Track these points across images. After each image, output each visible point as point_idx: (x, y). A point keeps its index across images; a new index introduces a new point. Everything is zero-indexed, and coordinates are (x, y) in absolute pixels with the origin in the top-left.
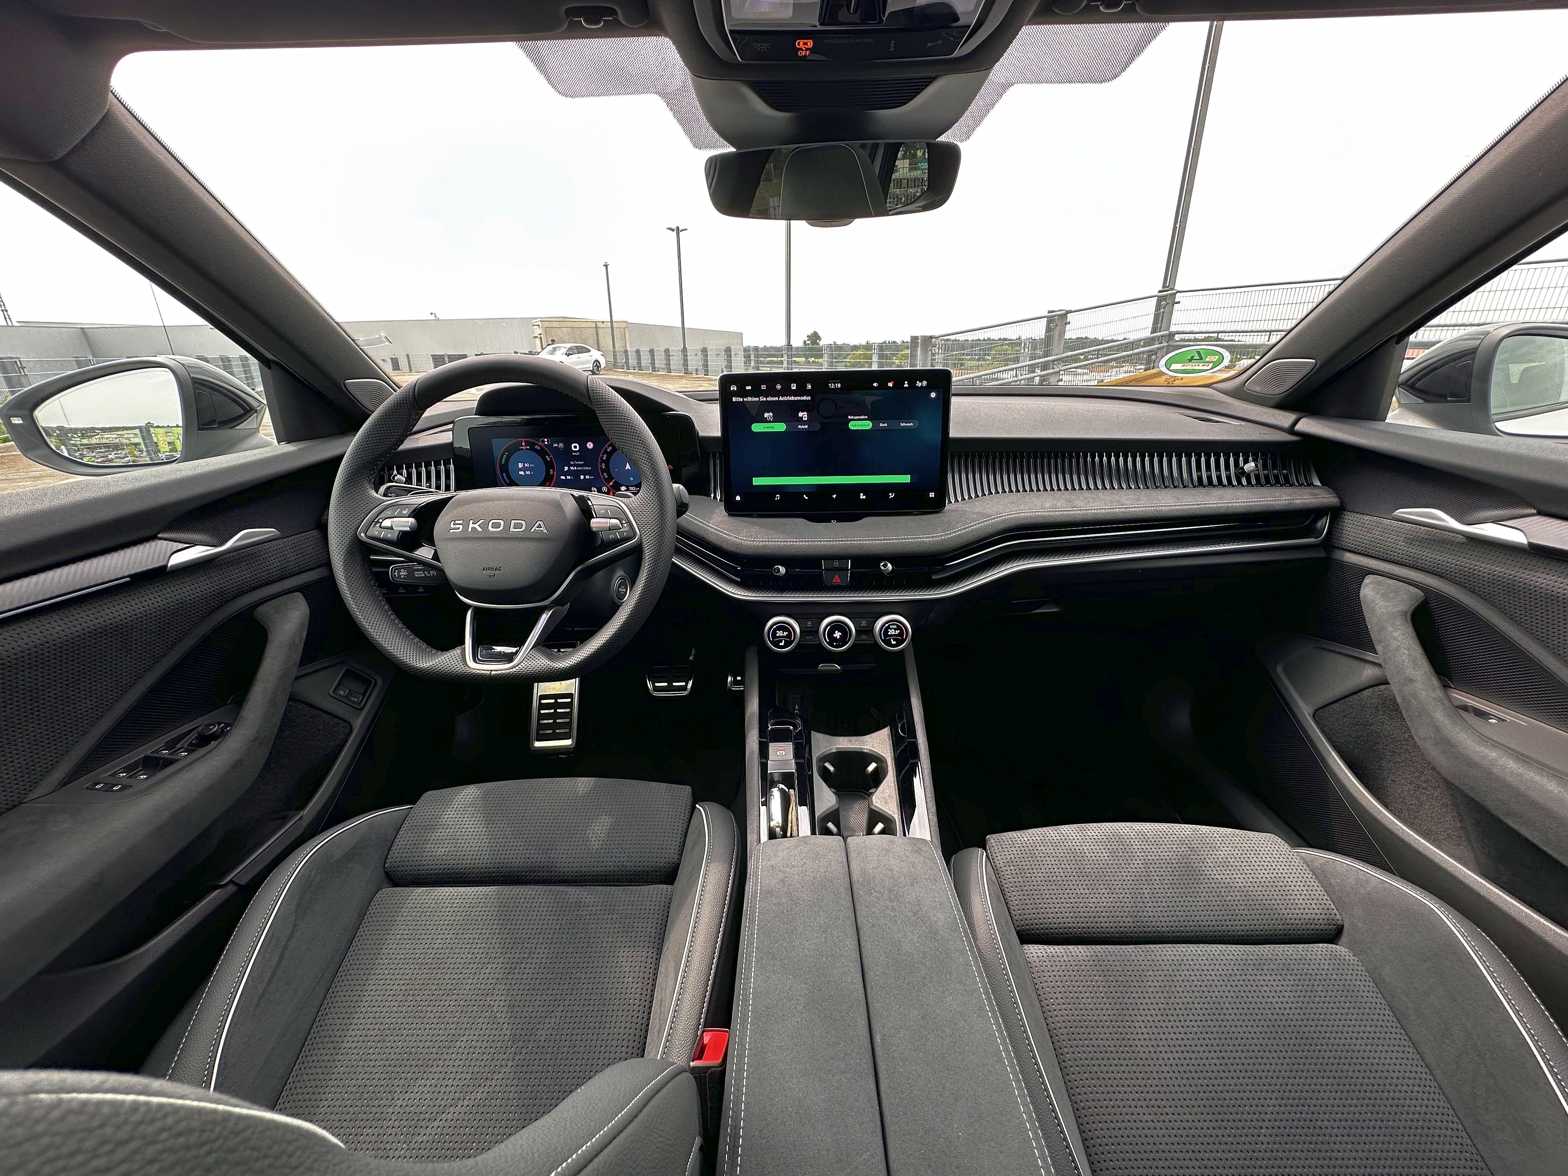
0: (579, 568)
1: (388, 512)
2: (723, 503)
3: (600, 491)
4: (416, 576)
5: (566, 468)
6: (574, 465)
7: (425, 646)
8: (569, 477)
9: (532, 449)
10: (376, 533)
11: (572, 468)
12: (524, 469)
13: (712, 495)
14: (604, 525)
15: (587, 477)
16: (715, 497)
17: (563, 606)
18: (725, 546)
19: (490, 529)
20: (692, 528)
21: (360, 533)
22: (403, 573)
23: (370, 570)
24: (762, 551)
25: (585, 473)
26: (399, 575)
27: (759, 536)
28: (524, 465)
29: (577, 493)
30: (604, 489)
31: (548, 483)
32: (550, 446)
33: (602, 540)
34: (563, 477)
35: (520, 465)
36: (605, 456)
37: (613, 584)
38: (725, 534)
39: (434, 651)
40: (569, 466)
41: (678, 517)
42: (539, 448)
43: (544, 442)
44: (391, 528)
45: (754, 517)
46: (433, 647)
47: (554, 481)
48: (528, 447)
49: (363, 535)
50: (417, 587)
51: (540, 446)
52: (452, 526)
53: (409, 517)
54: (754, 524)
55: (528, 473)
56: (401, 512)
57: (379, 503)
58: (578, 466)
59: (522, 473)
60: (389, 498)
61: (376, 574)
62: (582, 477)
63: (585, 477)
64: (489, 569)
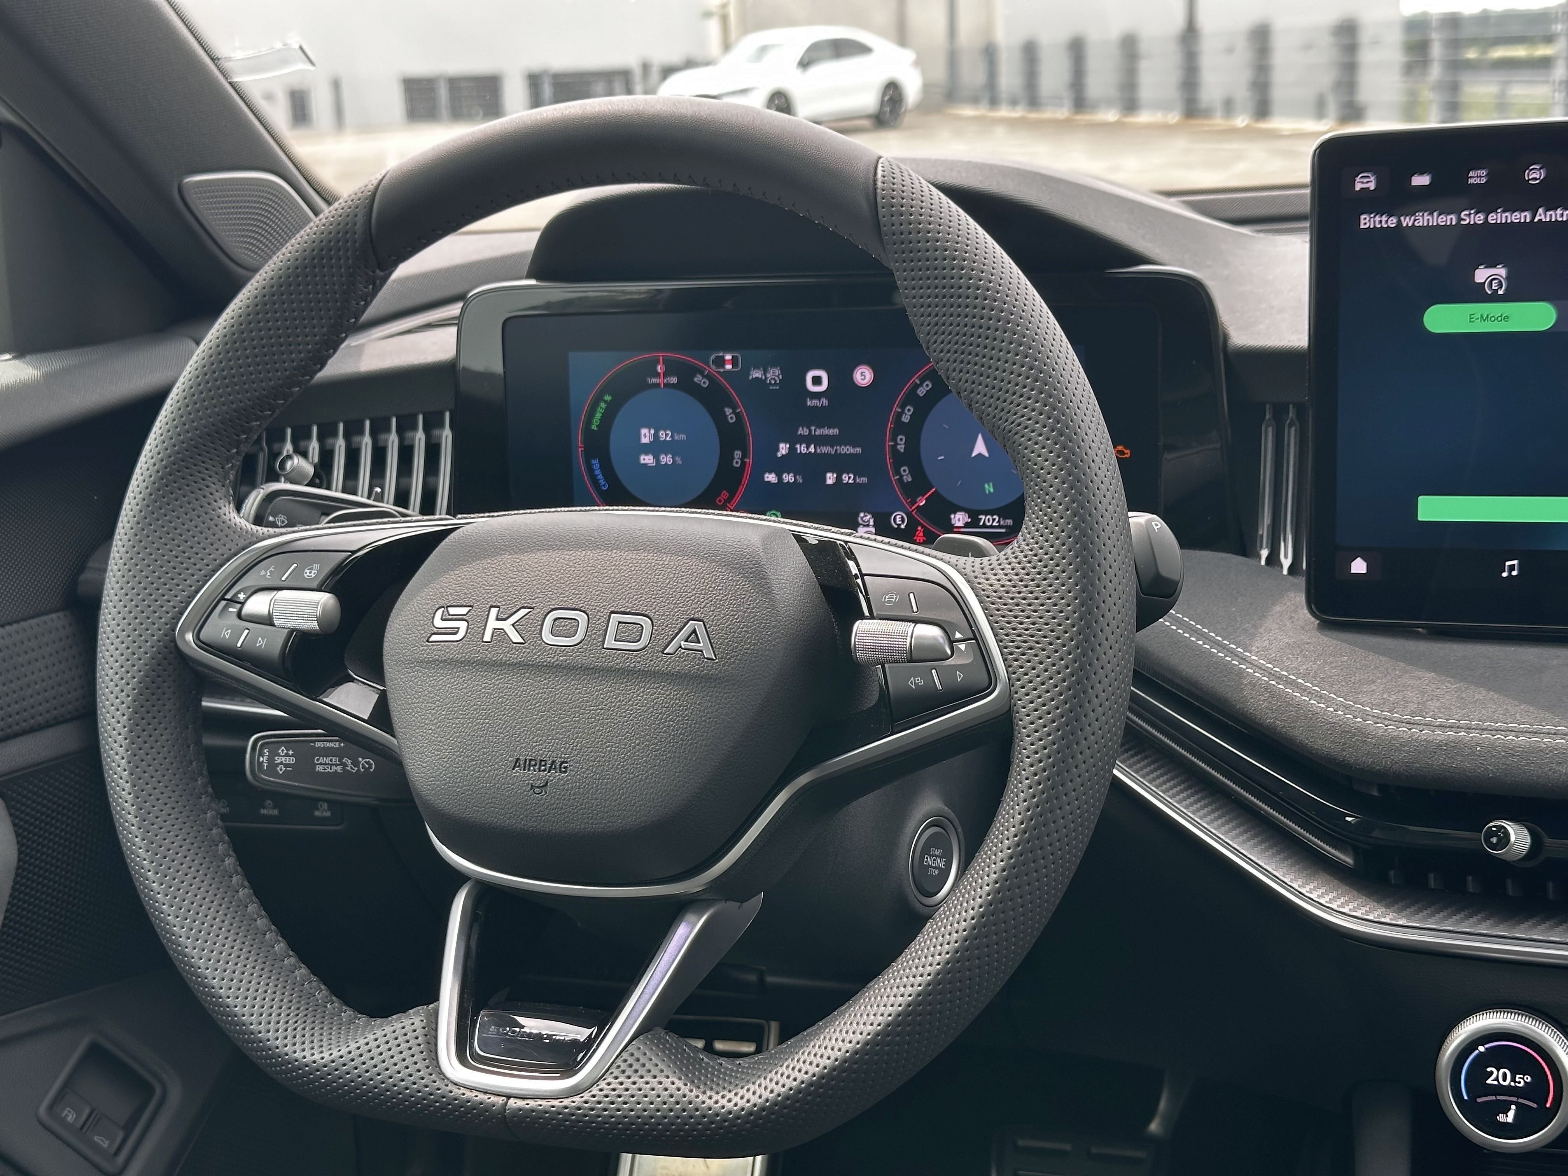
0: (803, 780)
1: (264, 574)
2: (1301, 581)
3: (884, 529)
4: (319, 768)
5: (783, 449)
6: (808, 440)
7: (322, 993)
8: (788, 478)
9: (686, 386)
10: (226, 634)
11: (802, 449)
12: (655, 448)
13: (1264, 553)
14: (895, 642)
15: (845, 478)
16: (1273, 560)
17: (742, 901)
18: (1300, 733)
19: (548, 638)
20: (1186, 666)
21: (183, 632)
22: (285, 758)
23: (198, 743)
24: (1439, 761)
25: (840, 464)
26: (272, 765)
27: (1433, 705)
28: (656, 435)
29: (815, 532)
30: (899, 519)
31: (725, 495)
32: (739, 377)
33: (884, 692)
34: (771, 478)
35: (646, 436)
36: (909, 410)
37: (907, 839)
38: (1304, 690)
39: (348, 1013)
40: (793, 441)
41: (1141, 625)
42: (705, 383)
43: (721, 362)
44: (268, 621)
45: (1417, 636)
46: (347, 1001)
47: (742, 489)
48: (674, 380)
49: (189, 637)
50: (314, 802)
51: (708, 377)
52: (438, 623)
53: (319, 589)
54: (1413, 661)
55: (666, 459)
56: (299, 572)
57: (242, 543)
58: (820, 441)
59: (647, 459)
60: (272, 530)
61: (211, 755)
62: (830, 478)
63: (839, 479)
64: (529, 764)
